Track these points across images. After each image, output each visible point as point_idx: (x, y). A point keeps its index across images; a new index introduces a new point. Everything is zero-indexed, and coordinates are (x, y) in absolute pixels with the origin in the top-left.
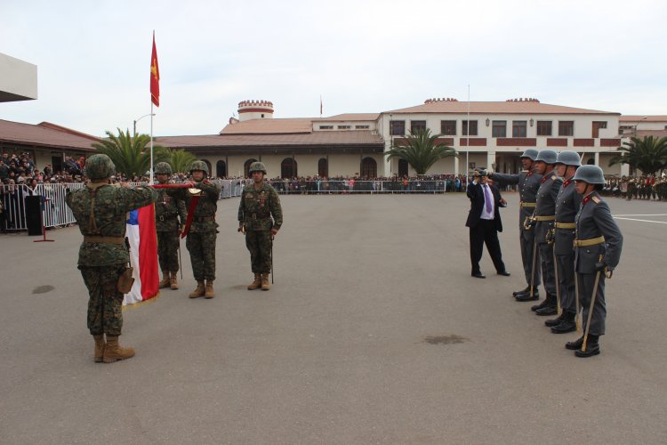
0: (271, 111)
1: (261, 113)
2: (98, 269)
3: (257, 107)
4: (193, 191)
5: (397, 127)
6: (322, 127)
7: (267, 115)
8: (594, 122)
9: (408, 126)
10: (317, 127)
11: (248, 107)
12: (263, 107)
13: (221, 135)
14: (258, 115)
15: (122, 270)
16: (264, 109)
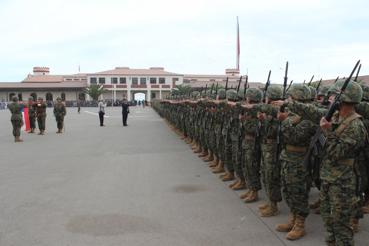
0: (49, 72)
1: (43, 73)
2: (15, 121)
3: (41, 70)
4: (39, 105)
5: (93, 80)
6: (67, 80)
7: (46, 73)
8: (173, 78)
9: (98, 80)
10: (65, 80)
11: (37, 70)
12: (44, 70)
13: (22, 82)
14: (42, 73)
15: (21, 121)
16: (44, 71)
